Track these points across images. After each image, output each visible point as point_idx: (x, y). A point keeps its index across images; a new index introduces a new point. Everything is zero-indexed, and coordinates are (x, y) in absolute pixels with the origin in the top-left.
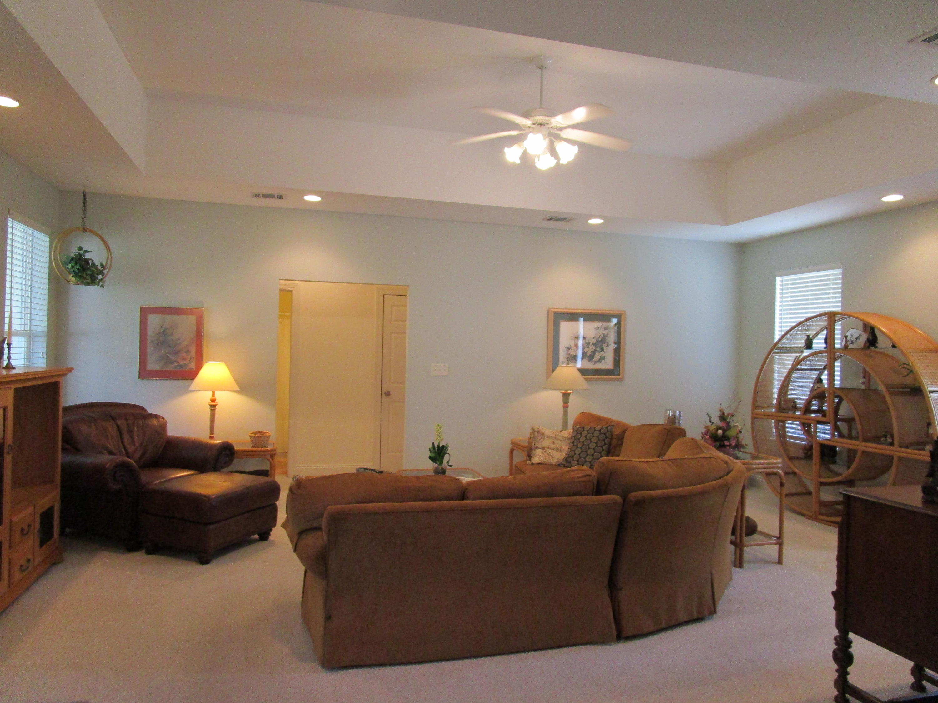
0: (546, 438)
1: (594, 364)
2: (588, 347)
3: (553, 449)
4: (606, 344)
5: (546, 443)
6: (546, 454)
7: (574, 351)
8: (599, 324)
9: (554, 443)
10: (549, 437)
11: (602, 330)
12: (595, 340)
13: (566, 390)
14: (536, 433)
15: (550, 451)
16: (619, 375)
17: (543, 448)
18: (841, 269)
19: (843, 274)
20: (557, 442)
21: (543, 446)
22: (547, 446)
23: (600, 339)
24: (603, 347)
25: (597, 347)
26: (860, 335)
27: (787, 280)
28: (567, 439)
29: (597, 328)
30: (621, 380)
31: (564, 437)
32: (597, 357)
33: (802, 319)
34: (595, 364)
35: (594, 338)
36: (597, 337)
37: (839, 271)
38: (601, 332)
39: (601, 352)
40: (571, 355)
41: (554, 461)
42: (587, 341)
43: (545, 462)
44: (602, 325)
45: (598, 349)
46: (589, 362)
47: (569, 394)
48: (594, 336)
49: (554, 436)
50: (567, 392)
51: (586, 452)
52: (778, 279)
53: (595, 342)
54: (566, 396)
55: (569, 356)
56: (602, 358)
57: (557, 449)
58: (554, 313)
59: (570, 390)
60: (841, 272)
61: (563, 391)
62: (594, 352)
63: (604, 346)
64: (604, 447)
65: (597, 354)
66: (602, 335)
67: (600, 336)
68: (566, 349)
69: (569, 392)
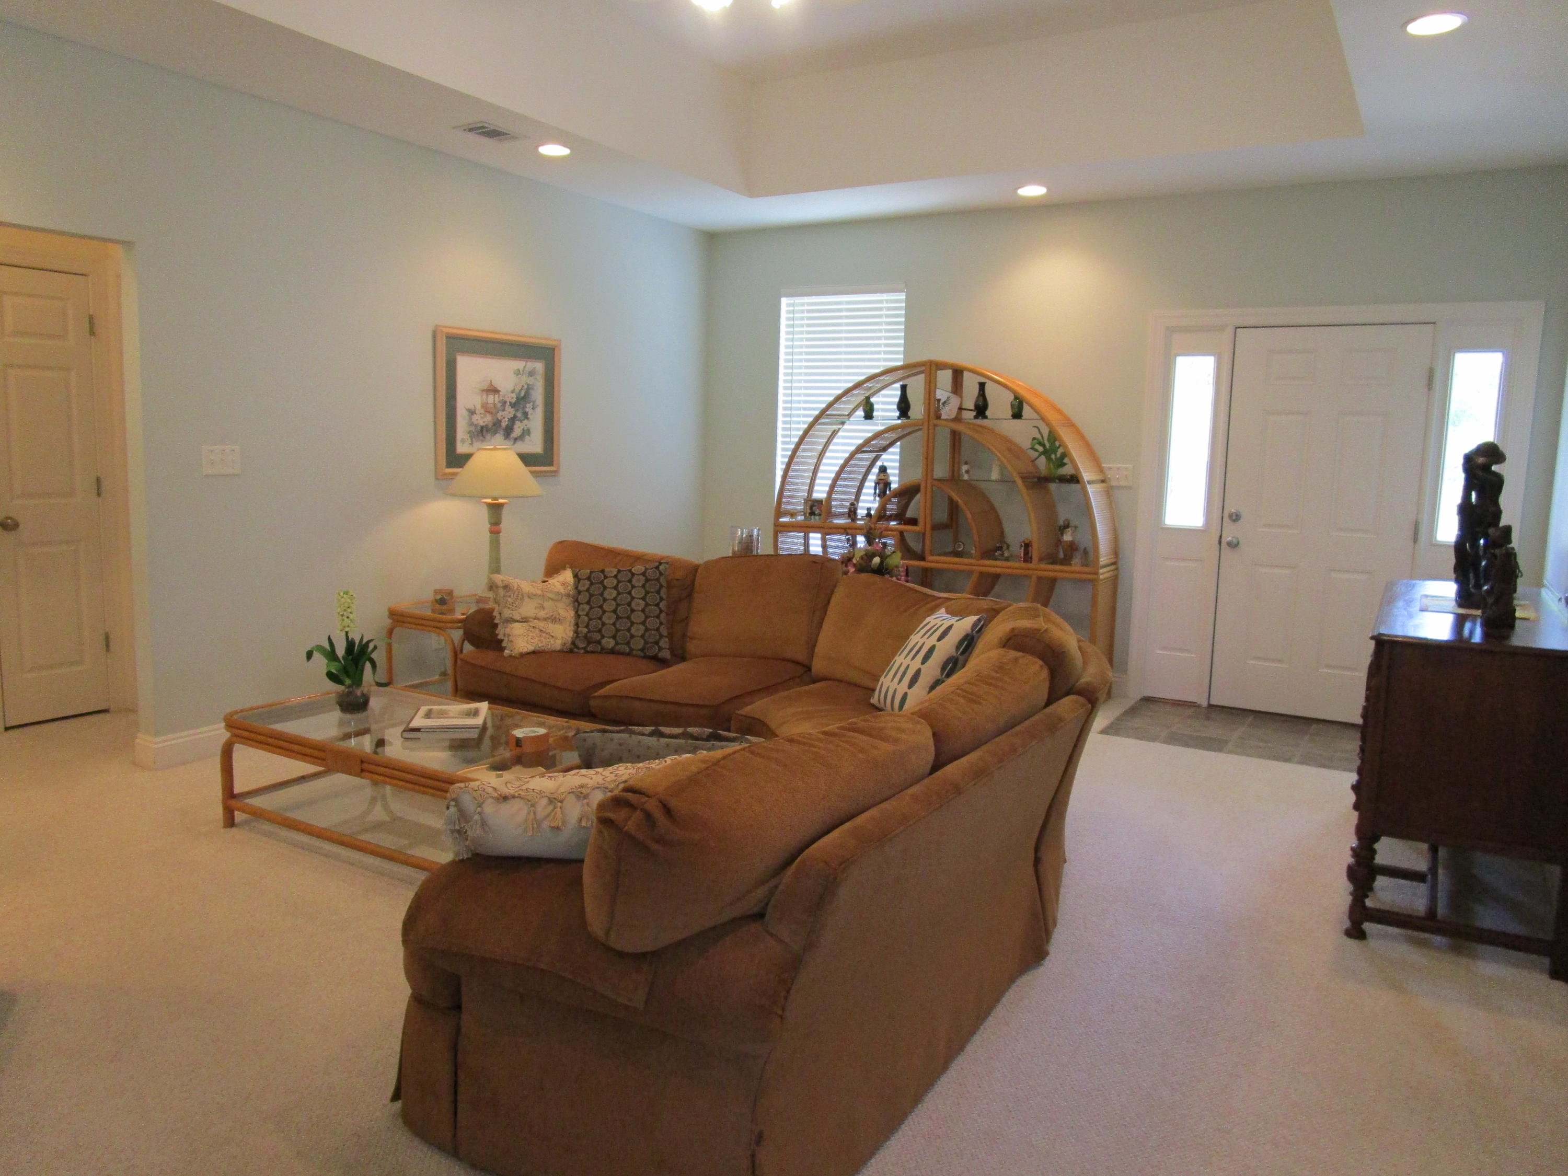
0: (526, 599)
1: (512, 443)
2: (504, 410)
3: (545, 619)
4: (532, 404)
5: (528, 609)
6: (537, 631)
7: (481, 417)
8: (519, 364)
9: (543, 608)
10: (531, 596)
11: (524, 376)
12: (514, 396)
13: (496, 499)
14: (501, 592)
15: (541, 624)
16: (551, 464)
17: (524, 620)
18: (904, 294)
19: (907, 301)
20: (548, 604)
21: (523, 616)
22: (533, 616)
23: (522, 394)
24: (527, 410)
25: (517, 411)
26: (948, 398)
27: (803, 304)
28: (564, 598)
29: (518, 373)
30: (555, 473)
31: (558, 593)
32: (518, 429)
33: (878, 371)
34: (514, 443)
35: (513, 392)
36: (517, 390)
37: (902, 296)
38: (525, 379)
39: (524, 420)
40: (476, 426)
41: (557, 645)
42: (501, 398)
43: (543, 648)
44: (525, 367)
45: (519, 415)
46: (505, 439)
47: (501, 506)
48: (513, 389)
49: (539, 592)
50: (496, 502)
51: (629, 618)
52: (784, 301)
53: (514, 400)
54: (496, 509)
55: (473, 429)
56: (526, 432)
57: (555, 620)
58: (447, 337)
59: (503, 498)
60: (904, 297)
61: (489, 501)
62: (513, 420)
63: (529, 409)
64: (662, 605)
65: (518, 424)
66: (526, 387)
67: (522, 389)
68: (467, 413)
69: (501, 501)
